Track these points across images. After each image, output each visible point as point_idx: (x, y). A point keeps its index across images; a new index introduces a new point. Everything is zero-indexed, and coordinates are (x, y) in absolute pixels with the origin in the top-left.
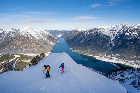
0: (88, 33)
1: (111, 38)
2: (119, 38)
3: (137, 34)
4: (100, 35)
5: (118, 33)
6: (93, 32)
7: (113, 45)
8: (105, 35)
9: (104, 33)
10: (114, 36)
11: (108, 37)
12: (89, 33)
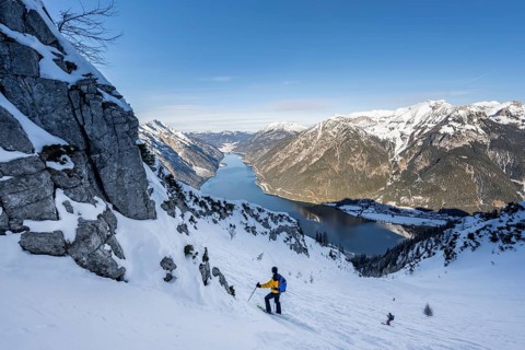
0: (316, 132)
1: (394, 145)
2: (420, 143)
3: (481, 131)
4: (357, 136)
5: (417, 128)
6: (335, 130)
7: (404, 167)
8: (375, 139)
9: (369, 132)
10: (403, 139)
11: (384, 143)
12: (320, 133)
